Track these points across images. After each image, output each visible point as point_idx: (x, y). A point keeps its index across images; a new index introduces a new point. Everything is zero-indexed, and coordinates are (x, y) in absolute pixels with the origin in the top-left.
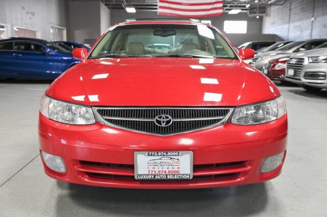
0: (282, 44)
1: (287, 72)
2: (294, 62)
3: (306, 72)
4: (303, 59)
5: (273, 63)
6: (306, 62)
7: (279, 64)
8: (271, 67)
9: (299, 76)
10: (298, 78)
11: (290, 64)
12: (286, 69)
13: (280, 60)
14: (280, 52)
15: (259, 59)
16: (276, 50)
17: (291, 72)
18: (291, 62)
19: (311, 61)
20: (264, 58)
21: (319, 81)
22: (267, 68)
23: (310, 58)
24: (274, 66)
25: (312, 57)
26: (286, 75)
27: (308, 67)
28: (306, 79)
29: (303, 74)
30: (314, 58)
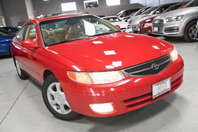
0: (144, 10)
1: (154, 29)
2: (157, 23)
3: (166, 28)
4: (163, 20)
5: (142, 23)
6: (165, 22)
7: (147, 24)
8: (142, 26)
9: (162, 31)
10: (161, 32)
11: (154, 23)
12: (152, 27)
13: (147, 21)
14: (144, 15)
15: (133, 21)
16: (142, 14)
17: (156, 29)
18: (155, 23)
19: (168, 20)
20: (135, 21)
21: (175, 33)
22: (139, 27)
23: (167, 19)
24: (143, 26)
25: (168, 18)
26: (153, 31)
27: (167, 25)
28: (166, 32)
29: (164, 30)
30: (169, 19)
